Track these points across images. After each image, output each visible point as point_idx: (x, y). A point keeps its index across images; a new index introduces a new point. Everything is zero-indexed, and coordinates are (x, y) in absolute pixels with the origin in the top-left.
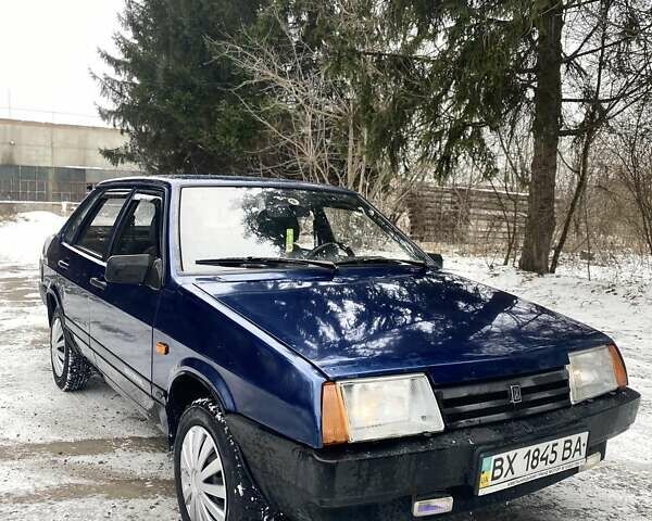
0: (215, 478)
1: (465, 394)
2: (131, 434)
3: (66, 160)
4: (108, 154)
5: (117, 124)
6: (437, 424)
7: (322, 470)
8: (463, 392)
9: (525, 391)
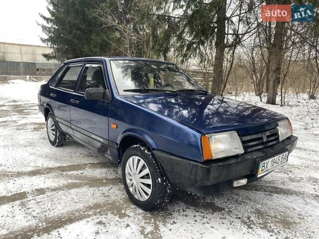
0: (146, 176)
1: (250, 139)
2: (89, 162)
3: (27, 59)
4: (45, 56)
5: (49, 44)
6: (241, 151)
7: (205, 170)
8: (249, 138)
9: (268, 137)
